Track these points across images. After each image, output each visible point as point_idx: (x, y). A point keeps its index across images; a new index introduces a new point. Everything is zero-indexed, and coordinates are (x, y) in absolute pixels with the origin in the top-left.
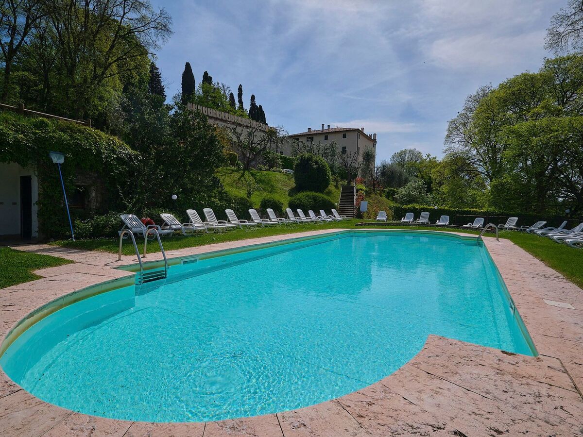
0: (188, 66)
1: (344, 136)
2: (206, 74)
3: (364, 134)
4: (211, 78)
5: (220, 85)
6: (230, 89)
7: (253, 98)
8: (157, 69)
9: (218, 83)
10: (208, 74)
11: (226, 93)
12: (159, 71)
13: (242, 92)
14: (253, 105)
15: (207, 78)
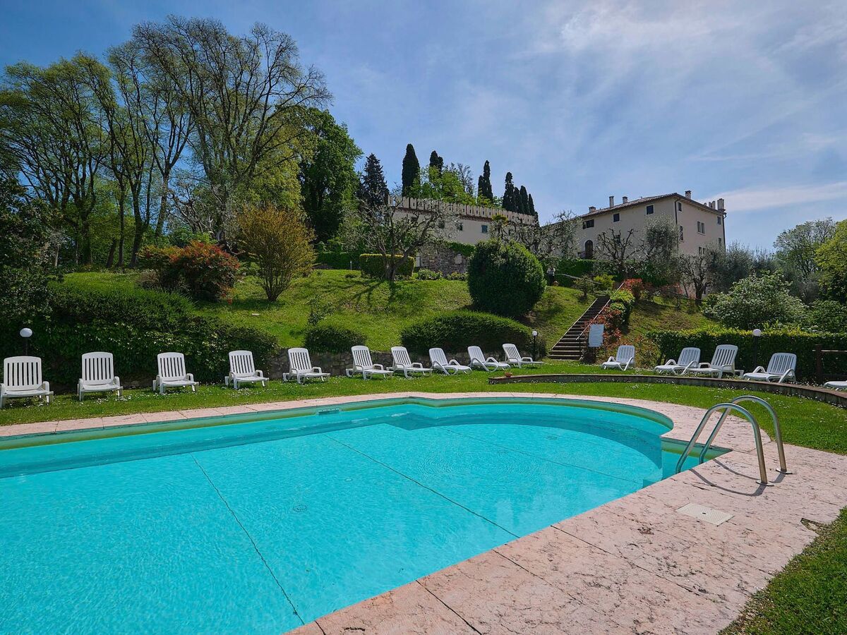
0: (410, 149)
1: (650, 210)
2: (434, 154)
3: (691, 201)
4: (441, 159)
5: (456, 167)
6: (470, 169)
7: (509, 176)
8: (377, 162)
9: (453, 165)
10: (436, 155)
11: (465, 177)
12: (381, 164)
13: (489, 170)
14: (509, 187)
15: (436, 160)
